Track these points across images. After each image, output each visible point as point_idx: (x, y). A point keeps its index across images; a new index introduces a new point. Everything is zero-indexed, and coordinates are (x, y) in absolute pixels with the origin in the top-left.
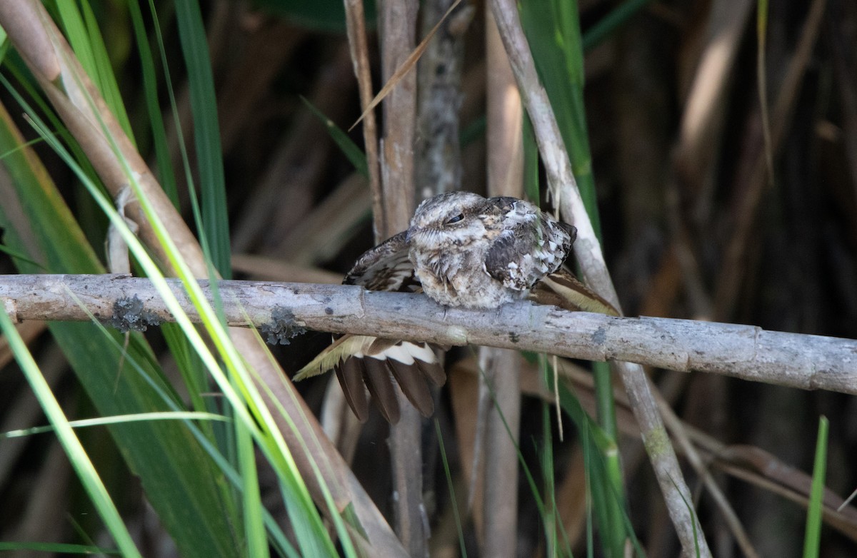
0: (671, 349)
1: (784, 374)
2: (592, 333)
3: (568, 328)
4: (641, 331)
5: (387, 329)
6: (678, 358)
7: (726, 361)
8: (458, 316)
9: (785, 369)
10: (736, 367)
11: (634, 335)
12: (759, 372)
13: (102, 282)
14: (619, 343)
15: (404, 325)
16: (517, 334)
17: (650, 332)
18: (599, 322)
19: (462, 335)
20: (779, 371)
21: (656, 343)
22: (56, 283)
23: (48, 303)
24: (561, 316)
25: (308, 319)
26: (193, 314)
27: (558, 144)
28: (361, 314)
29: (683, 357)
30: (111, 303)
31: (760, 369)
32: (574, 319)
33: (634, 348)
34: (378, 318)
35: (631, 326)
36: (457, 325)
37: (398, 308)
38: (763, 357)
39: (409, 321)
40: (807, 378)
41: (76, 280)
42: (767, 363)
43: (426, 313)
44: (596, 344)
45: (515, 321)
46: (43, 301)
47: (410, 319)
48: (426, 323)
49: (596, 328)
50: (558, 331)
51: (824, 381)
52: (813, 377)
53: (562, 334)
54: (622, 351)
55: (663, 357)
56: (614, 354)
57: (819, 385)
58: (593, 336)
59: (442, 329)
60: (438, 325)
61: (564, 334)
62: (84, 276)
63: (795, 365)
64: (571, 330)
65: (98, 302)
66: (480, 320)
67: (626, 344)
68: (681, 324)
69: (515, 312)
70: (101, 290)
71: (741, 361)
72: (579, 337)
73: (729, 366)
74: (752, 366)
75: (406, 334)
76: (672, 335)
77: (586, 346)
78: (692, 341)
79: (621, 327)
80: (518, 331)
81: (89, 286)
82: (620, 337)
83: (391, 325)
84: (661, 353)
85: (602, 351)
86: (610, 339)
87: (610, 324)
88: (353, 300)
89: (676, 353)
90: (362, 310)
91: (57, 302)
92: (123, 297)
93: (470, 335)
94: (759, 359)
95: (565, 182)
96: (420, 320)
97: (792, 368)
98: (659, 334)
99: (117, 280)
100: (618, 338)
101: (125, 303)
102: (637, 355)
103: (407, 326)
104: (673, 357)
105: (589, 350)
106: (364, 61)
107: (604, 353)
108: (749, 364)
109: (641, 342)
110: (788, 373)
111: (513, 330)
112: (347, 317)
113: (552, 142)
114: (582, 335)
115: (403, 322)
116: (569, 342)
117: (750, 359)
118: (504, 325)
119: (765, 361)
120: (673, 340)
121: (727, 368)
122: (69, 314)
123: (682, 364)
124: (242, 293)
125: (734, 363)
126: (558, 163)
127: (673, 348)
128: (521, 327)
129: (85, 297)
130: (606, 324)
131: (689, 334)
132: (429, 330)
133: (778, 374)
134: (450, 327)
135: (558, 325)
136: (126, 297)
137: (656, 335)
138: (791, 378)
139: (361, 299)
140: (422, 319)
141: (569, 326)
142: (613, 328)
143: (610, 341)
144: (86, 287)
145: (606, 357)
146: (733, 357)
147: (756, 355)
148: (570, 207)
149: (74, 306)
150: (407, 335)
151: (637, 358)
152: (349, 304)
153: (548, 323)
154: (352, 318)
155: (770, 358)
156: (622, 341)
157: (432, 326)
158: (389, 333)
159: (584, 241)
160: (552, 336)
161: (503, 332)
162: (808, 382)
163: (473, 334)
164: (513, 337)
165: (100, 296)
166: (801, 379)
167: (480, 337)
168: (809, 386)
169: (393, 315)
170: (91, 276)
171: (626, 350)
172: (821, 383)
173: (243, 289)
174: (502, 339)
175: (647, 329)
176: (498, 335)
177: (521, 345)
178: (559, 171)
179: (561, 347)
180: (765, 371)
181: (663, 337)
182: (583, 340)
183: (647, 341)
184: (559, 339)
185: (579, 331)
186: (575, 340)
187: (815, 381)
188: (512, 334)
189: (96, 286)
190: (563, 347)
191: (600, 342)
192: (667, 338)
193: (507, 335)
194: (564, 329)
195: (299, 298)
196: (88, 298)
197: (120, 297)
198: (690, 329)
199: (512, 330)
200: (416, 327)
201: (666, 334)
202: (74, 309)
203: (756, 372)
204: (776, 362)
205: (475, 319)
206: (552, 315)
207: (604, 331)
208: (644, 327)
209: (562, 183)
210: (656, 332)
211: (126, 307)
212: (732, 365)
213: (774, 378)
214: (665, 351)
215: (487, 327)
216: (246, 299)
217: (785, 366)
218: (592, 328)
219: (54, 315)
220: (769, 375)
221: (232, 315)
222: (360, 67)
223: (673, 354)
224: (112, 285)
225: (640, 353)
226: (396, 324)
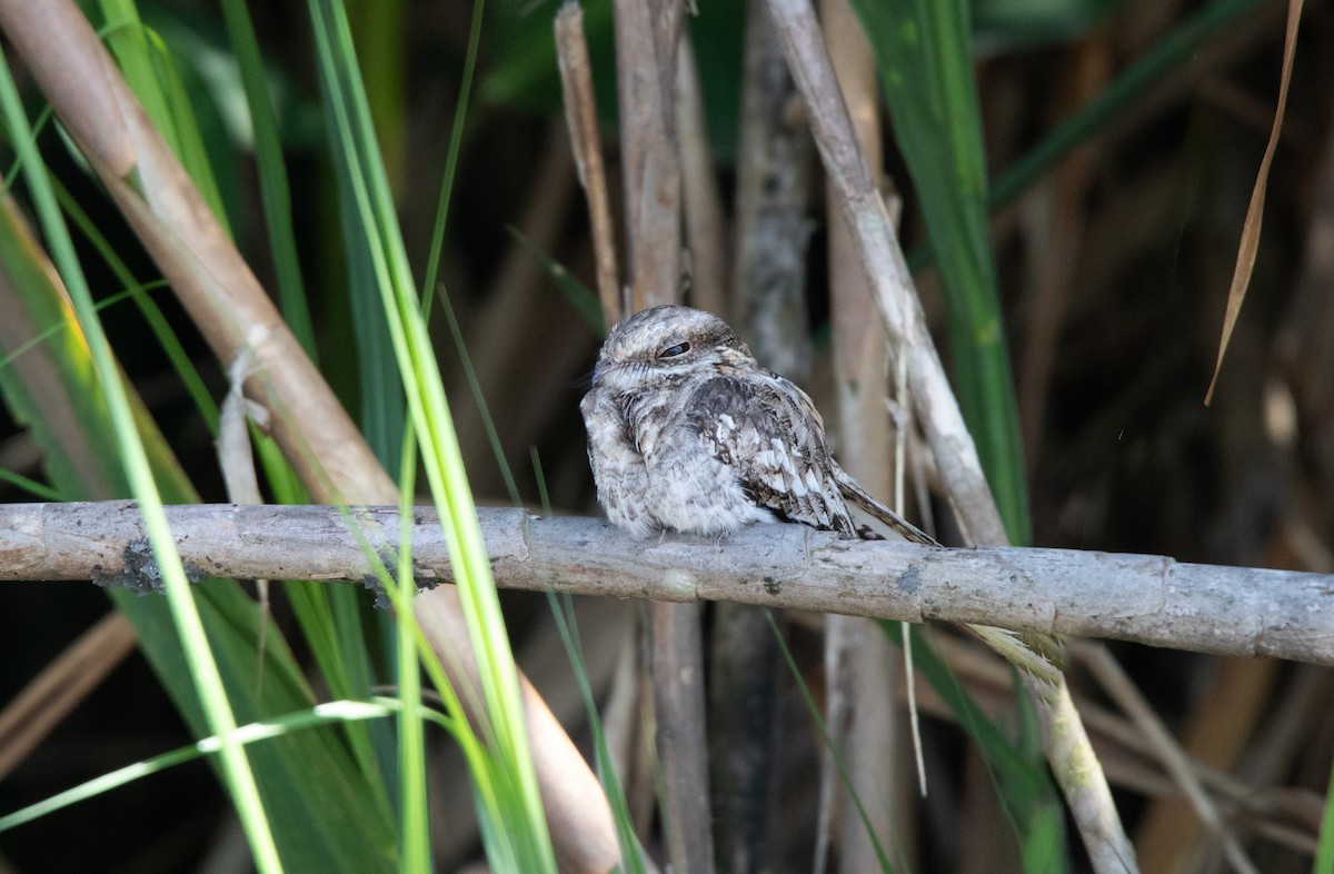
0: (1027, 597)
1: (1211, 634)
2: (899, 574)
3: (859, 567)
4: (978, 569)
5: (567, 579)
6: (1038, 612)
7: (1117, 616)
8: (681, 553)
9: (1214, 625)
10: (1134, 625)
11: (967, 576)
12: (1171, 632)
13: (105, 514)
14: (942, 590)
15: (594, 570)
16: (777, 581)
17: (992, 571)
18: (908, 556)
19: (688, 584)
20: (1203, 629)
21: (1002, 589)
22: (31, 518)
23: (19, 550)
24: (848, 549)
25: (439, 566)
26: (253, 562)
27: (901, 281)
28: (523, 553)
29: (1047, 610)
30: (120, 547)
31: (1173, 628)
32: (869, 553)
33: (967, 597)
34: (551, 561)
35: (961, 561)
36: (680, 568)
37: (584, 543)
38: (1176, 607)
39: (601, 563)
40: (1249, 640)
41: (62, 511)
42: (1184, 616)
43: (629, 550)
44: (905, 594)
45: (773, 559)
46: (10, 547)
47: (604, 560)
48: (629, 567)
49: (904, 567)
50: (843, 573)
51: (1279, 644)
52: (1259, 637)
53: (850, 578)
54: (948, 603)
55: (1014, 612)
56: (935, 609)
57: (1269, 650)
58: (899, 580)
59: (655, 576)
60: (647, 569)
61: (852, 578)
62: (76, 504)
63: (1230, 619)
64: (864, 572)
65: (99, 547)
66: (716, 559)
67: (953, 592)
68: (1043, 555)
69: (773, 545)
70: (103, 528)
71: (1141, 614)
72: (878, 582)
73: (1122, 623)
74: (1160, 623)
75: (597, 585)
76: (1029, 574)
77: (889, 596)
78: (1061, 584)
79: (946, 563)
80: (778, 576)
81: (84, 521)
82: (944, 580)
83: (574, 571)
84: (1010, 605)
85: (914, 604)
86: (928, 583)
87: (927, 559)
88: (511, 532)
89: (1035, 603)
90: (525, 547)
91: (32, 548)
92: (140, 538)
93: (700, 585)
94: (1171, 611)
95: (913, 342)
96: (619, 561)
97: (1224, 624)
98: (1007, 573)
99: (129, 510)
100: (941, 582)
101: (142, 547)
102: (973, 610)
103: (599, 572)
104: (1031, 611)
105: (894, 604)
106: (594, 158)
107: (918, 607)
108: (1154, 619)
109: (978, 587)
110: (1217, 632)
111: (769, 573)
112: (501, 561)
113: (892, 278)
114: (882, 579)
115: (592, 565)
116: (861, 590)
117: (1156, 611)
118: (755, 565)
119: (1180, 613)
120: (1030, 583)
121: (1118, 627)
122: (53, 567)
123: (1046, 622)
124: (332, 525)
125: (1130, 618)
126: (901, 311)
127: (1031, 597)
128: (783, 569)
129: (78, 539)
130: (920, 559)
131: (1056, 572)
132: (635, 578)
133: (1203, 634)
134: (668, 571)
135: (843, 564)
136: (144, 537)
137: (1003, 575)
138: (1222, 640)
139: (524, 530)
140: (623, 559)
141: (860, 564)
142: (931, 565)
143: (928, 587)
144: (79, 523)
145: (922, 615)
146: (1128, 608)
147: (1165, 603)
148: (923, 384)
149: (61, 554)
150: (600, 588)
151: (973, 614)
152: (504, 538)
153: (826, 560)
154: (509, 561)
155: (1188, 608)
156: (947, 586)
157: (638, 571)
158: (570, 584)
159: (949, 439)
160: (833, 583)
161: (753, 577)
162: (1252, 646)
163: (705, 583)
164: (771, 586)
165: (103, 537)
166: (1239, 642)
167: (718, 586)
168: (1253, 652)
169: (574, 554)
170: (88, 504)
171: (954, 601)
172: (1273, 648)
173: (333, 518)
174: (753, 589)
175: (987, 566)
176: (746, 582)
177: (785, 599)
178: (903, 326)
179: (848, 599)
180: (1181, 630)
181: (1013, 577)
182: (883, 587)
183: (989, 586)
184: (845, 586)
185: (877, 572)
186: (871, 588)
187: (1264, 644)
188: (768, 580)
189: (95, 521)
190: (853, 600)
191: (912, 590)
192: (1020, 580)
193: (761, 583)
194: (853, 570)
195: (423, 530)
196: (83, 540)
197: (133, 538)
198: (1058, 563)
199: (768, 575)
200: (612, 573)
201: (1018, 573)
202: (61, 559)
203: (1167, 632)
204: (1198, 614)
205: (708, 557)
206: (833, 547)
207: (917, 572)
208: (983, 563)
209: (908, 344)
210: (1002, 569)
211: (143, 554)
212: (1127, 621)
213: (1195, 640)
214: (1016, 601)
215: (727, 570)
216: (338, 535)
217: (1213, 621)
218: (900, 567)
219: (29, 571)
220: (1188, 636)
221: (316, 563)
222: (588, 170)
223: (1030, 605)
224: (121, 518)
225: (977, 605)
226: (580, 569)
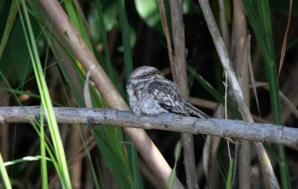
1: (255, 138)
2: (192, 124)
4: (208, 123)
5: (125, 124)
7: (236, 134)
8: (148, 119)
9: (255, 136)
10: (240, 136)
11: (205, 125)
12: (247, 137)
13: (32, 109)
14: (200, 128)
15: (130, 122)
16: (167, 125)
17: (211, 124)
18: (194, 120)
19: (149, 125)
20: (253, 136)
21: (213, 127)
22: (16, 109)
23: (14, 116)
25: (99, 121)
26: (61, 120)
27: (226, 57)
28: (116, 119)
29: (222, 132)
30: (34, 116)
31: (247, 136)
32: (186, 119)
33: (206, 129)
34: (122, 120)
35: (204, 121)
36: (148, 122)
37: (128, 117)
38: (248, 132)
39: (132, 121)
41: (23, 108)
42: (249, 134)
43: (137, 118)
44: (193, 128)
45: (166, 120)
46: (12, 116)
47: (132, 120)
48: (137, 122)
49: (193, 123)
51: (269, 140)
52: (265, 138)
54: (202, 130)
55: (215, 132)
56: (199, 132)
58: (192, 125)
59: (143, 124)
60: (141, 122)
62: (26, 107)
63: (259, 134)
65: (30, 116)
66: (155, 120)
67: (203, 128)
68: (221, 120)
69: (167, 117)
70: (31, 112)
71: (241, 133)
73: (237, 135)
74: (245, 135)
75: (131, 126)
76: (218, 124)
77: (190, 129)
78: (225, 127)
79: (201, 122)
80: (167, 124)
82: (201, 125)
85: (195, 130)
86: (198, 126)
87: (198, 121)
88: (113, 114)
89: (219, 131)
90: (116, 117)
91: (17, 116)
92: (38, 114)
93: (152, 126)
94: (247, 133)
95: (229, 70)
96: (135, 120)
97: (258, 136)
98: (214, 124)
99: (36, 108)
100: (200, 126)
101: (39, 116)
103: (131, 123)
104: (218, 132)
105: (191, 130)
107: (196, 131)
108: (243, 134)
109: (208, 127)
110: (256, 137)
111: (166, 123)
112: (111, 120)
113: (224, 56)
114: (188, 125)
115: (130, 121)
117: (244, 133)
118: (163, 122)
119: (249, 133)
120: (218, 126)
121: (236, 136)
122: (21, 120)
123: (222, 135)
124: (77, 112)
125: (239, 134)
126: (226, 63)
127: (218, 129)
128: (168, 123)
129: (26, 114)
130: (196, 121)
131: (224, 124)
132: (139, 124)
133: (253, 138)
134: (145, 123)
136: (39, 114)
138: (257, 139)
139: (116, 114)
140: (136, 120)
142: (198, 122)
143: (198, 127)
144: (26, 111)
145: (197, 133)
146: (238, 132)
147: (245, 131)
148: (231, 79)
151: (207, 133)
152: (112, 115)
153: (177, 121)
154: (113, 120)
155: (250, 132)
156: (202, 127)
157: (139, 122)
159: (236, 90)
160: (179, 126)
161: (162, 124)
165: (31, 114)
166: (261, 139)
167: (155, 126)
168: (264, 142)
169: (126, 119)
171: (203, 130)
173: (78, 110)
174: (163, 127)
175: (210, 122)
176: (161, 125)
177: (169, 129)
178: (226, 66)
180: (249, 137)
181: (215, 125)
182: (189, 127)
183: (210, 127)
185: (187, 123)
186: (186, 127)
187: (266, 140)
188: (165, 125)
189: (29, 110)
192: (216, 126)
193: (164, 126)
195: (96, 113)
198: (224, 122)
200: (134, 123)
201: (216, 124)
202: (23, 118)
204: (252, 133)
205: (153, 120)
206: (179, 118)
207: (196, 123)
208: (209, 122)
209: (227, 70)
211: (39, 118)
212: (238, 135)
214: (216, 130)
215: (157, 123)
216: (79, 114)
218: (192, 123)
219: (16, 121)
220: (250, 138)
221: (74, 120)
224: (35, 110)
225: (208, 131)
226: (127, 122)
